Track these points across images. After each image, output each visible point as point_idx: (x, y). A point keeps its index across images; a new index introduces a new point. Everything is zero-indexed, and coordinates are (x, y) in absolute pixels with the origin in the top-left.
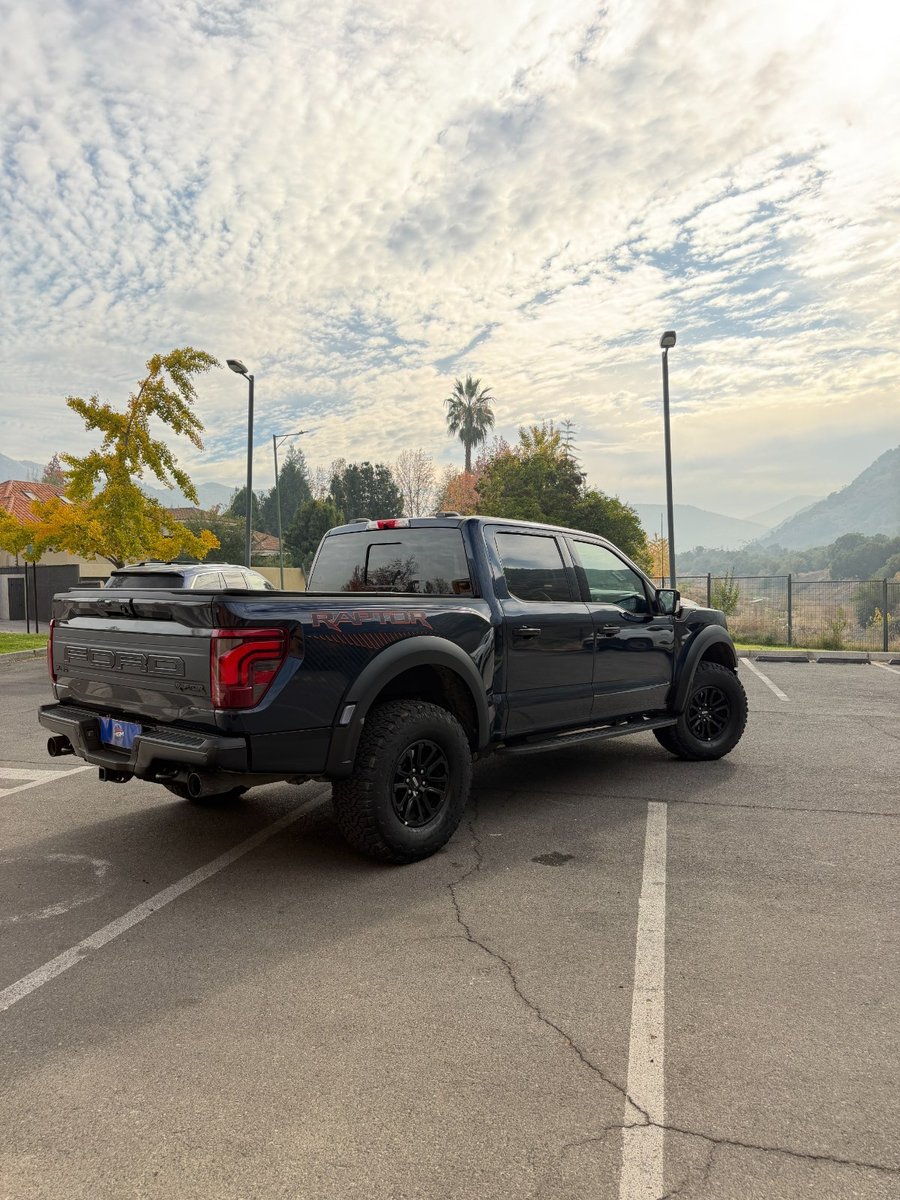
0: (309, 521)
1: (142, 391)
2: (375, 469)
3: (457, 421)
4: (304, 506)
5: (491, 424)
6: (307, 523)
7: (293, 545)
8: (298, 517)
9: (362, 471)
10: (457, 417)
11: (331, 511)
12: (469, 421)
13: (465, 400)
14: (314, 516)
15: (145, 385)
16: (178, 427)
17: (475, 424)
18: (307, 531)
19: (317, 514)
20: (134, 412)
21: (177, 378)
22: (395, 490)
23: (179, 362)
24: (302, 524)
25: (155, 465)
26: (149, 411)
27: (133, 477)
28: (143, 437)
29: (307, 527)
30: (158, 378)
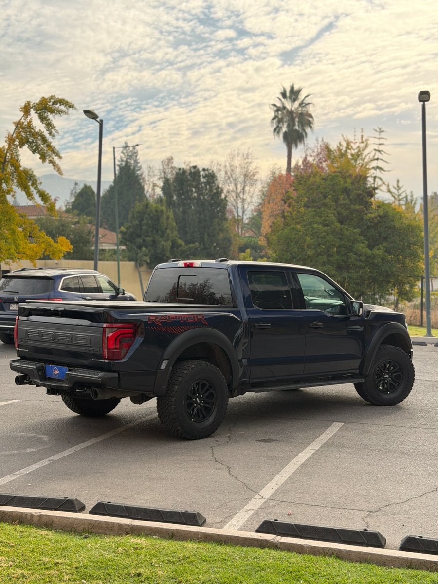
0: (142, 220)
1: (15, 129)
2: (202, 173)
3: (280, 125)
4: (138, 206)
5: (311, 127)
6: (140, 222)
7: (129, 241)
8: (133, 217)
9: (191, 173)
10: (280, 121)
11: (162, 211)
12: (291, 125)
13: (288, 105)
14: (147, 216)
15: (18, 125)
16: (43, 157)
17: (297, 128)
18: (141, 229)
19: (149, 214)
20: (10, 145)
21: (43, 119)
22: (219, 191)
23: (46, 108)
24: (137, 222)
25: (25, 188)
26: (21, 145)
27: (9, 197)
28: (16, 164)
29: (140, 225)
30: (29, 119)
